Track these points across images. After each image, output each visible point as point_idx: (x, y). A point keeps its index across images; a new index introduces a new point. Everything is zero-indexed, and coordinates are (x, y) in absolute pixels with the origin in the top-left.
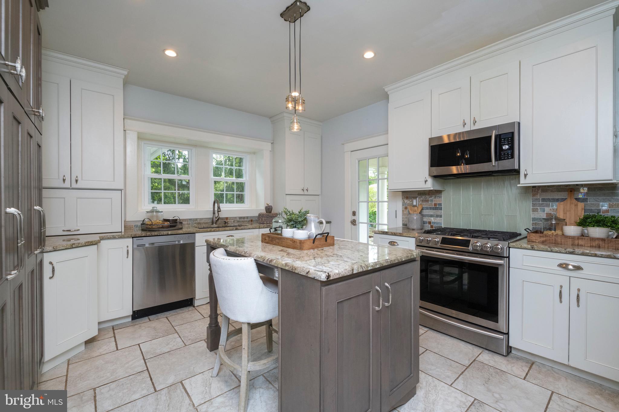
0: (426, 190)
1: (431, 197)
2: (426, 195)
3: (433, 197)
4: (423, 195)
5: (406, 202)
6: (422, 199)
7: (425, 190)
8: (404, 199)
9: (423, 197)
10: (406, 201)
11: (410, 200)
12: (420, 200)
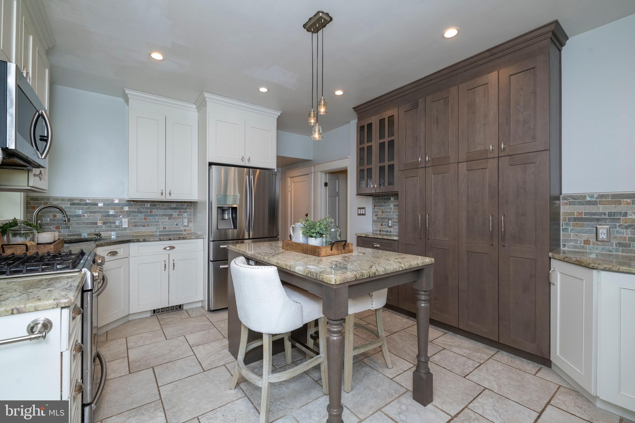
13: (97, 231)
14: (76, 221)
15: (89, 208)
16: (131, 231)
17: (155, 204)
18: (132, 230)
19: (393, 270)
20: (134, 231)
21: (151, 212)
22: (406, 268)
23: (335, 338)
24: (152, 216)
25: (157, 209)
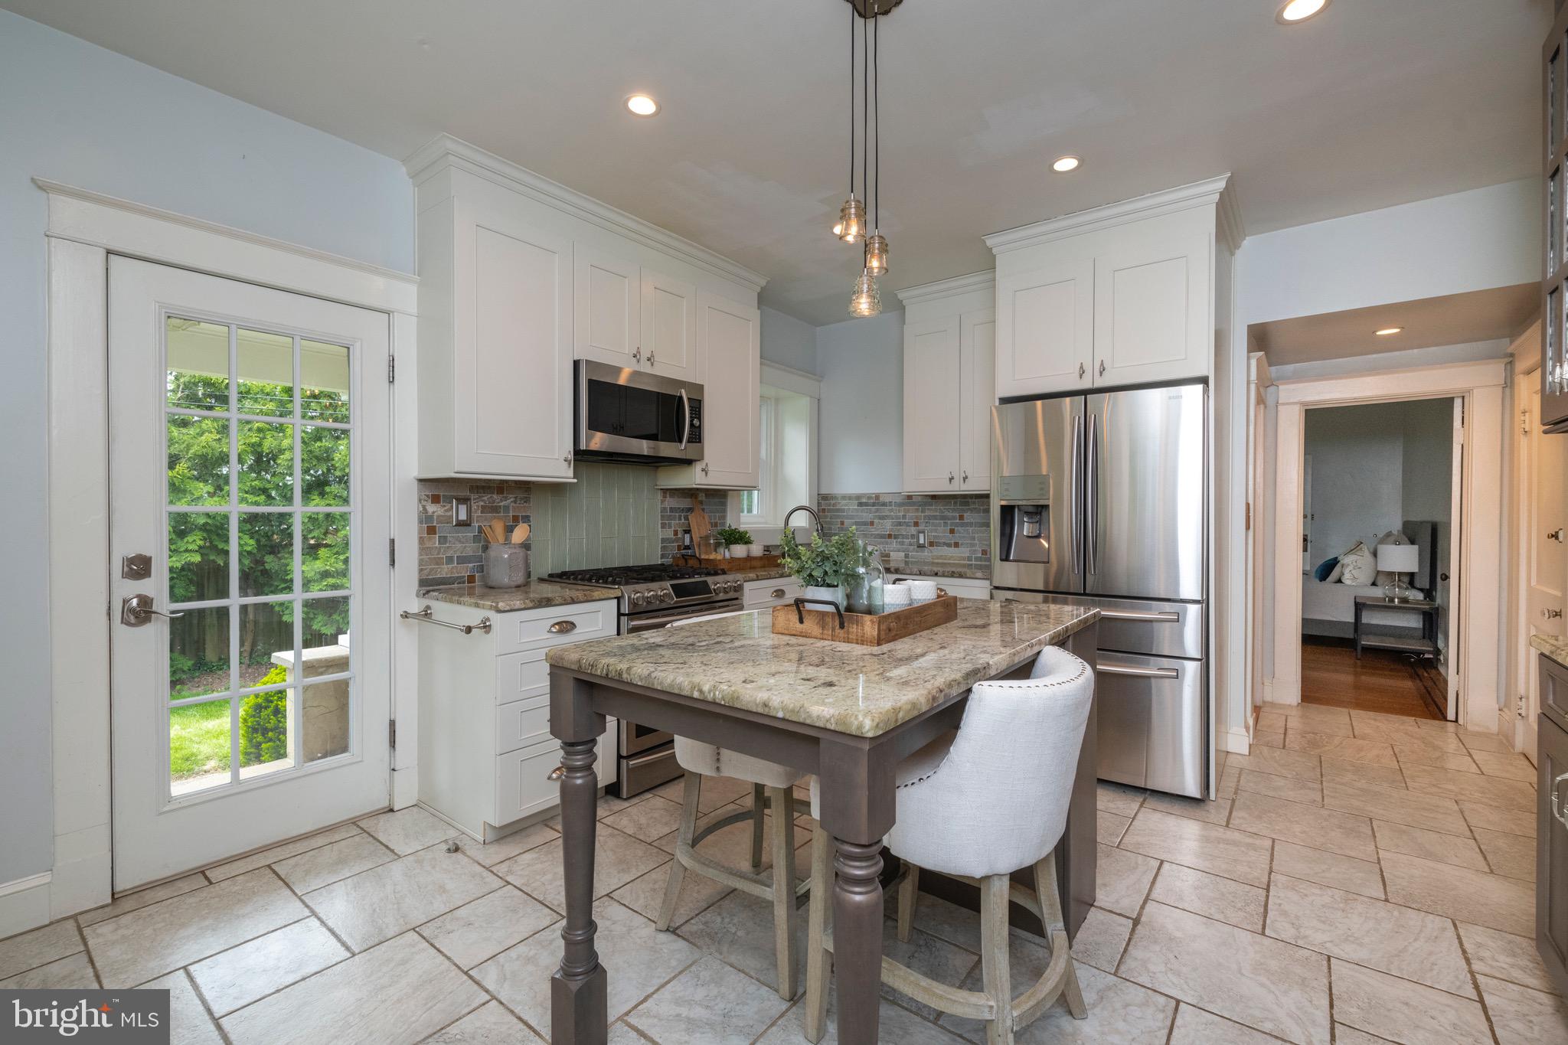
0: (494, 480)
1: (506, 499)
2: (493, 493)
3: (509, 501)
4: (484, 493)
5: (434, 512)
6: (482, 504)
7: (490, 480)
8: (424, 503)
9: (485, 498)
10: (431, 508)
11: (444, 506)
12: (478, 506)
13: (887, 549)
14: (863, 531)
15: (877, 511)
16: (930, 554)
17: (968, 502)
18: (931, 552)
19: (671, 685)
20: (935, 554)
21: (961, 517)
22: (717, 701)
23: (579, 782)
24: (963, 525)
25: (972, 511)
